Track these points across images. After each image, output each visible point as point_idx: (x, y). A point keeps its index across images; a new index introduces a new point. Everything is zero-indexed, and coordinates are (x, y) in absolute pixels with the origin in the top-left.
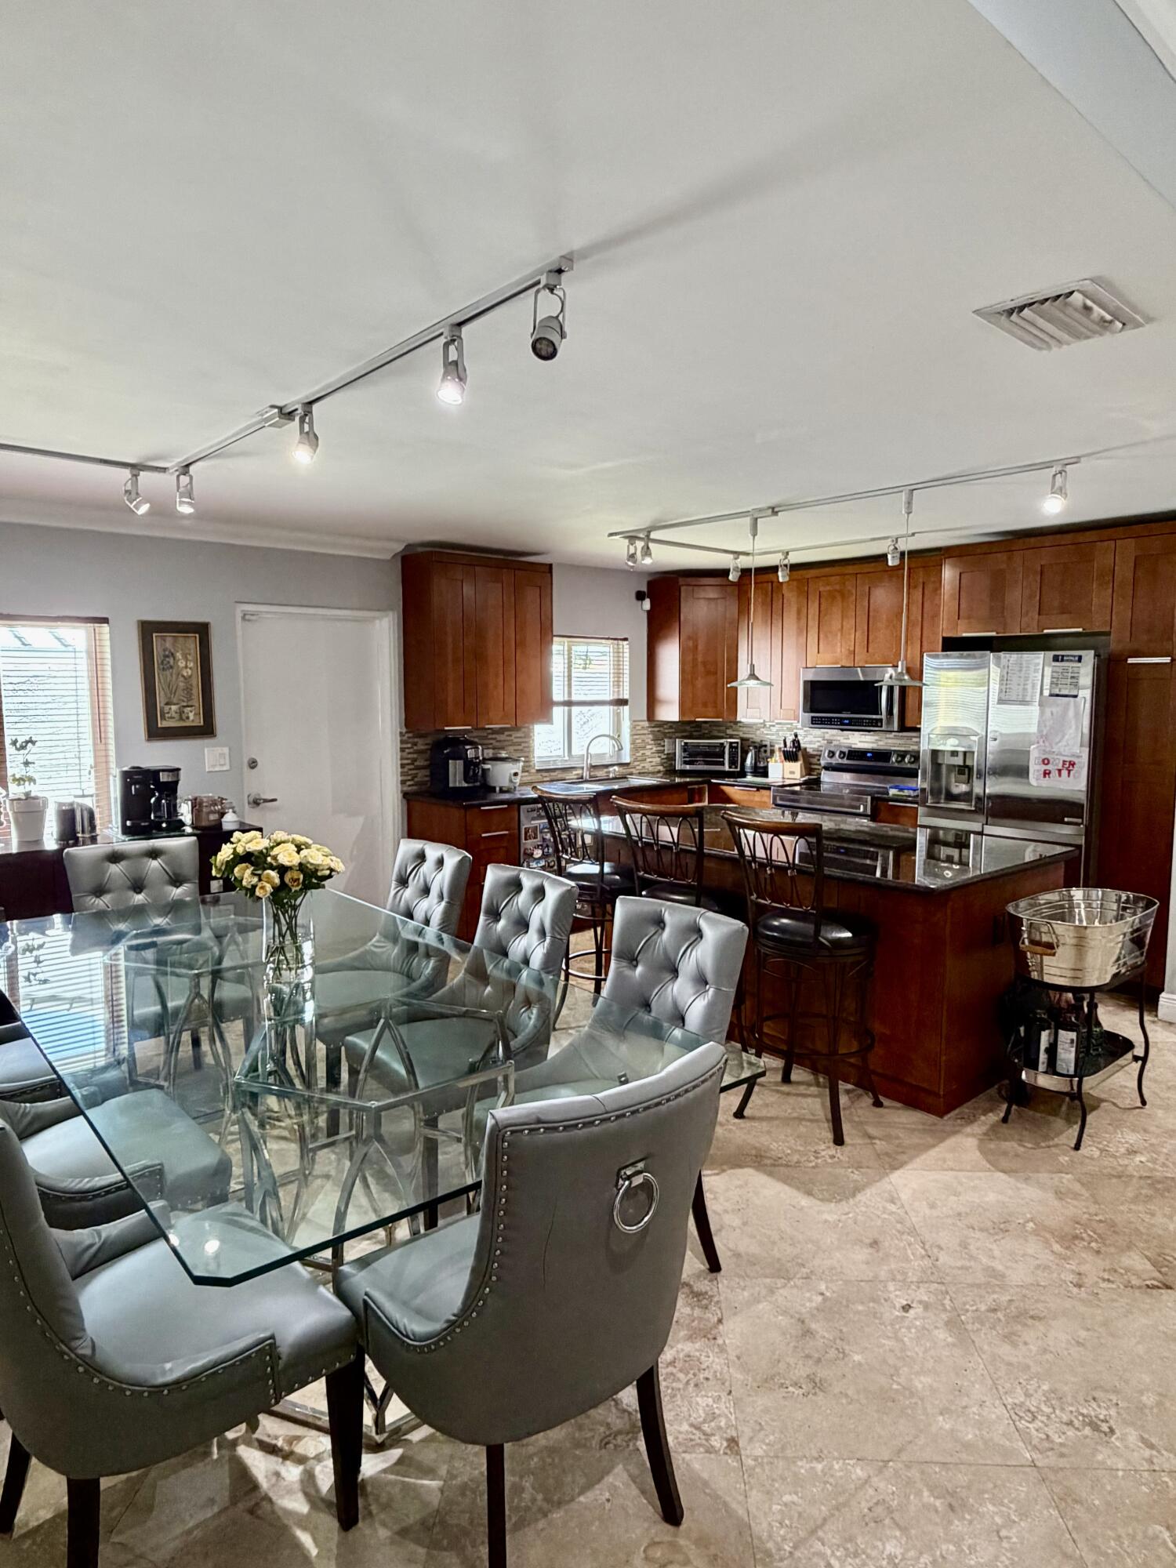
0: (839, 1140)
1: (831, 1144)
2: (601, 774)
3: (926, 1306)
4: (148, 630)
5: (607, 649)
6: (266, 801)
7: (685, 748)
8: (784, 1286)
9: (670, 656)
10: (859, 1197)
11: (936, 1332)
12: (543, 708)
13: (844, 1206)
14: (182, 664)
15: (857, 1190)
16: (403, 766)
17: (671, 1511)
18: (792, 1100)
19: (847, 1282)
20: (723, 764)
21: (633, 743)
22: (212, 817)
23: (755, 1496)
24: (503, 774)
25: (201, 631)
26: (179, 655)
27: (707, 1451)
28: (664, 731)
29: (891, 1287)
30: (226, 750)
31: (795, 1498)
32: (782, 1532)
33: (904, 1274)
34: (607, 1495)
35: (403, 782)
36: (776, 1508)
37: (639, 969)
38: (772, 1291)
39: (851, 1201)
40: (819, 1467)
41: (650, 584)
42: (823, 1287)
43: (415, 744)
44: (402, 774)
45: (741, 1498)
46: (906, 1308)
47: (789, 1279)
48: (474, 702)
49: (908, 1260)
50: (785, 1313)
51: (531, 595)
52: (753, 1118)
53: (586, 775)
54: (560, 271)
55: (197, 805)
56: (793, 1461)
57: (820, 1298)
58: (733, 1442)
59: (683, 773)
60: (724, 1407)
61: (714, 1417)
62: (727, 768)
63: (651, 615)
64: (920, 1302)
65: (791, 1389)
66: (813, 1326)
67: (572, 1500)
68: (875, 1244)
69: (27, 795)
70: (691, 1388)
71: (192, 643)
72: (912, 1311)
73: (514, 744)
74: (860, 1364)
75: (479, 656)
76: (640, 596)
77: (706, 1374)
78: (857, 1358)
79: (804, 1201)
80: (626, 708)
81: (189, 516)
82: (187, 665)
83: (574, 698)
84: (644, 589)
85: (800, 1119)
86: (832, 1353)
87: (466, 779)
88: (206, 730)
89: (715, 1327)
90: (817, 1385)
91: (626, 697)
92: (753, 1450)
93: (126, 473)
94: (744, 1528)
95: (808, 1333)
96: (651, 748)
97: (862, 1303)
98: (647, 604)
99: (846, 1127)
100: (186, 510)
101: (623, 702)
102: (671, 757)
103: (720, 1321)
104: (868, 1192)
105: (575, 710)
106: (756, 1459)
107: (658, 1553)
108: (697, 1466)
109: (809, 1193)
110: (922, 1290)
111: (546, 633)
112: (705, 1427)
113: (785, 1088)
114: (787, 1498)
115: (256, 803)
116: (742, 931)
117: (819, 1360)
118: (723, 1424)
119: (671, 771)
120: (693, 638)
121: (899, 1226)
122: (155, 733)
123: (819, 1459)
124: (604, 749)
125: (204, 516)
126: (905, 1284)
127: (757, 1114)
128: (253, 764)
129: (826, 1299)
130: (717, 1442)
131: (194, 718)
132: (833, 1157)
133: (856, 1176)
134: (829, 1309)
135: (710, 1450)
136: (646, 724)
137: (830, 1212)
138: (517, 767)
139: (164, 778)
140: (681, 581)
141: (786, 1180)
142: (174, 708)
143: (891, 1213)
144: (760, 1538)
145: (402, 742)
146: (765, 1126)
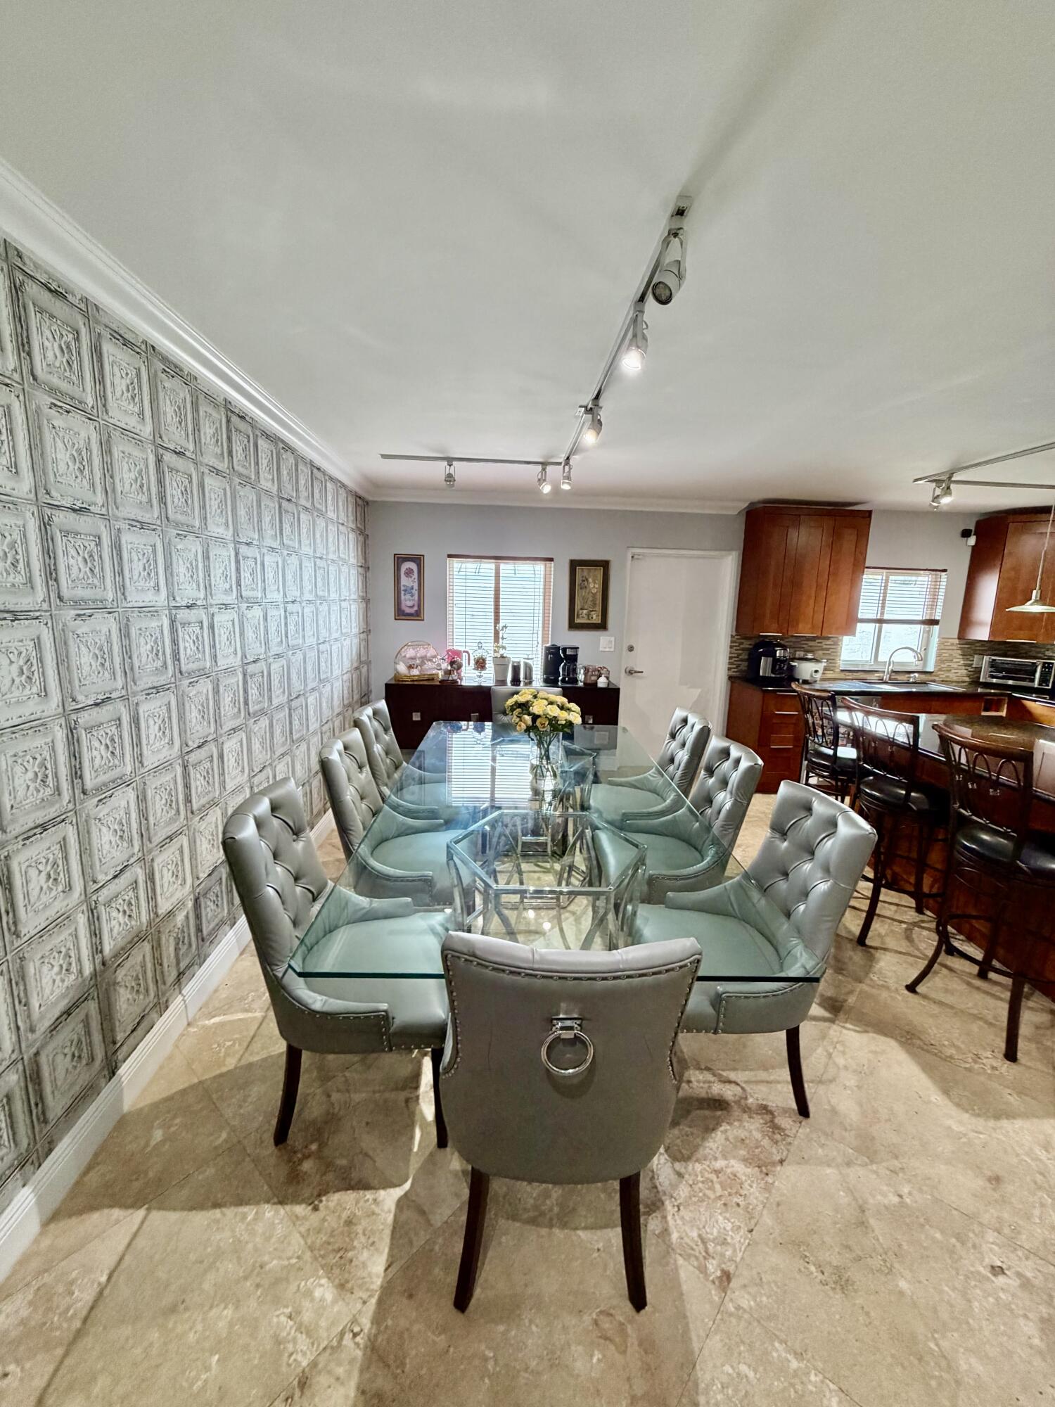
0: (1011, 1054)
1: (1001, 1056)
2: (903, 678)
3: (1026, 1284)
4: (574, 565)
5: (926, 579)
6: (636, 672)
7: (993, 664)
8: (864, 1165)
9: (989, 588)
10: (1005, 1123)
11: (1022, 1321)
12: (850, 622)
13: (980, 1123)
14: (592, 586)
15: (1010, 1115)
17: (638, 1298)
18: (978, 996)
19: (936, 1201)
21: (939, 655)
22: (593, 678)
23: (715, 1342)
24: (806, 670)
25: (605, 565)
26: (590, 580)
27: (698, 1268)
28: (972, 648)
29: (991, 1236)
30: (613, 639)
31: (751, 1374)
32: (719, 1397)
33: (1017, 1231)
35: (729, 669)
36: (728, 1369)
37: (786, 844)
38: (849, 1164)
39: (991, 1123)
40: (794, 1364)
41: (978, 524)
42: (905, 1190)
44: (730, 663)
45: (703, 1334)
46: (997, 1270)
47: (872, 1162)
48: (787, 612)
49: (1028, 1217)
50: (850, 1191)
51: (849, 538)
52: (925, 997)
53: (886, 677)
54: (680, 212)
55: (587, 670)
56: (773, 1337)
57: (896, 1200)
58: (727, 1277)
60: (738, 1238)
61: (724, 1242)
62: (1036, 685)
63: (975, 550)
64: (1019, 1275)
65: (813, 1268)
66: (872, 1221)
68: (996, 1180)
69: (502, 657)
70: (720, 1203)
71: (599, 572)
72: (1001, 1280)
73: (823, 649)
74: (901, 1293)
75: (796, 584)
76: (966, 534)
77: (740, 1200)
78: (903, 1284)
79: (936, 1097)
80: (936, 628)
82: (595, 586)
83: (886, 617)
84: (972, 527)
85: (977, 1017)
86: (876, 1262)
87: (772, 672)
88: (602, 626)
89: (774, 1164)
90: (842, 1283)
91: (937, 618)
92: (741, 1298)
94: (689, 1363)
95: (862, 1224)
96: (958, 661)
97: (942, 1232)
98: (972, 541)
99: (1022, 1044)
100: (566, 487)
101: (935, 622)
102: (978, 670)
103: (781, 1162)
104: (1018, 1123)
105: (885, 626)
106: (738, 1308)
108: (683, 1275)
109: (946, 1092)
110: (1029, 1263)
111: (859, 565)
112: (711, 1246)
113: (978, 983)
114: (743, 1368)
115: (631, 672)
117: (859, 1259)
118: (729, 1253)
119: (976, 682)
120: (1016, 569)
121: (1039, 1178)
122: (573, 626)
123: (799, 1356)
126: (1012, 1244)
127: (933, 995)
128: (631, 649)
129: (902, 1204)
130: (713, 1267)
131: (596, 619)
132: (994, 1068)
133: (1013, 1100)
134: (900, 1215)
135: (703, 1270)
136: (957, 641)
137: (957, 1121)
139: (569, 652)
140: (1011, 518)
141: (927, 1069)
142: (585, 611)
143: (1037, 1159)
144: (696, 1385)
146: (936, 1009)
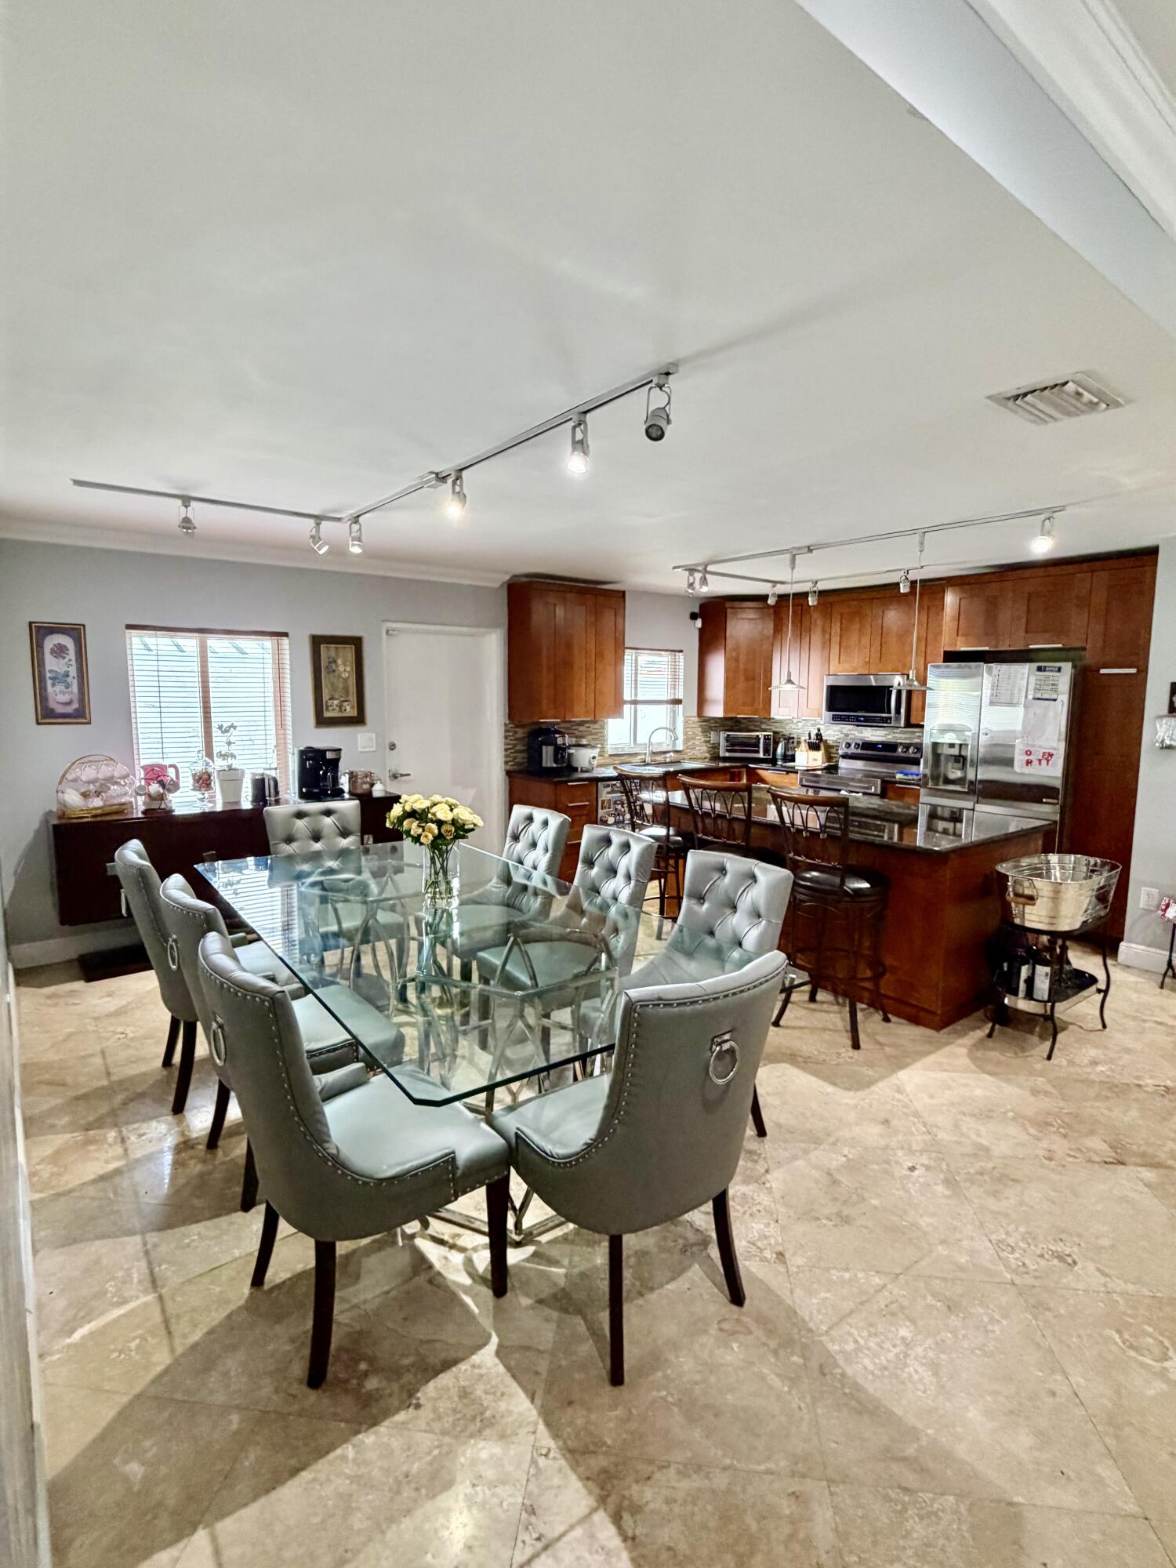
0: (856, 1046)
1: (850, 1049)
2: (660, 758)
3: (928, 1168)
4: (317, 642)
5: (665, 659)
6: (402, 775)
7: (728, 738)
8: (816, 1149)
9: (717, 667)
10: (874, 1088)
11: (935, 1187)
12: (616, 706)
13: (860, 1094)
14: (341, 668)
15: (870, 1083)
16: (506, 750)
17: (737, 1296)
18: (818, 1015)
19: (866, 1148)
20: (758, 752)
21: (685, 734)
22: (366, 787)
23: (798, 1292)
24: (584, 757)
25: (356, 642)
26: (340, 662)
27: (761, 1260)
28: (711, 725)
29: (900, 1153)
30: (374, 736)
31: (828, 1295)
32: (820, 1317)
33: (910, 1145)
34: (687, 1286)
35: (506, 763)
36: (814, 1301)
37: (706, 906)
38: (806, 1152)
39: (867, 1091)
40: (847, 1275)
41: (702, 606)
42: (846, 1152)
43: (516, 733)
44: (506, 756)
45: (788, 1293)
46: (912, 1169)
47: (820, 1144)
48: (562, 700)
49: (912, 1134)
50: (816, 1167)
51: (608, 618)
52: (787, 1027)
53: (648, 759)
54: (668, 374)
55: (353, 777)
56: (828, 1270)
57: (844, 1159)
58: (780, 1255)
59: (725, 759)
60: (773, 1229)
61: (766, 1237)
62: (761, 755)
63: (701, 631)
64: (923, 1165)
65: (824, 1221)
66: (840, 1178)
67: (661, 1286)
68: (886, 1122)
69: (230, 768)
70: (747, 1216)
71: (349, 652)
72: (916, 1173)
73: (591, 734)
74: (876, 1208)
75: (568, 664)
76: (694, 616)
77: (758, 1207)
78: (875, 1202)
79: (830, 1089)
80: (681, 706)
81: (357, 556)
82: (345, 669)
83: (639, 698)
84: (697, 610)
85: (824, 1029)
86: (855, 1197)
87: (556, 761)
88: (359, 720)
89: (763, 1175)
90: (846, 1220)
91: (681, 697)
92: (797, 1261)
93: (311, 522)
94: (791, 1313)
95: (835, 1182)
96: (700, 738)
97: (878, 1164)
98: (699, 623)
99: (862, 1037)
100: (356, 550)
101: (678, 702)
102: (716, 747)
103: (767, 1171)
104: (880, 1084)
105: (639, 707)
106: (798, 1267)
107: (726, 1326)
108: (754, 1270)
109: (834, 1084)
110: (924, 1157)
111: (620, 647)
112: (759, 1244)
113: (812, 1006)
114: (823, 1295)
115: (395, 777)
116: (787, 878)
117: (845, 1202)
118: (773, 1241)
119: (716, 757)
120: (736, 649)
121: (905, 1110)
122: (322, 721)
123: (847, 1270)
124: (662, 741)
125: (370, 555)
126: (911, 1152)
127: (790, 1023)
128: (392, 747)
129: (849, 1160)
130: (768, 1254)
131: (350, 711)
132: (851, 1058)
133: (870, 1072)
134: (852, 1166)
135: (764, 1260)
136: (696, 719)
137: (848, 1098)
138: (595, 752)
139: (329, 755)
140: (728, 605)
141: (815, 1074)
142: (336, 702)
143: (899, 1100)
144: (803, 1321)
145: (506, 731)
146: (797, 1033)
